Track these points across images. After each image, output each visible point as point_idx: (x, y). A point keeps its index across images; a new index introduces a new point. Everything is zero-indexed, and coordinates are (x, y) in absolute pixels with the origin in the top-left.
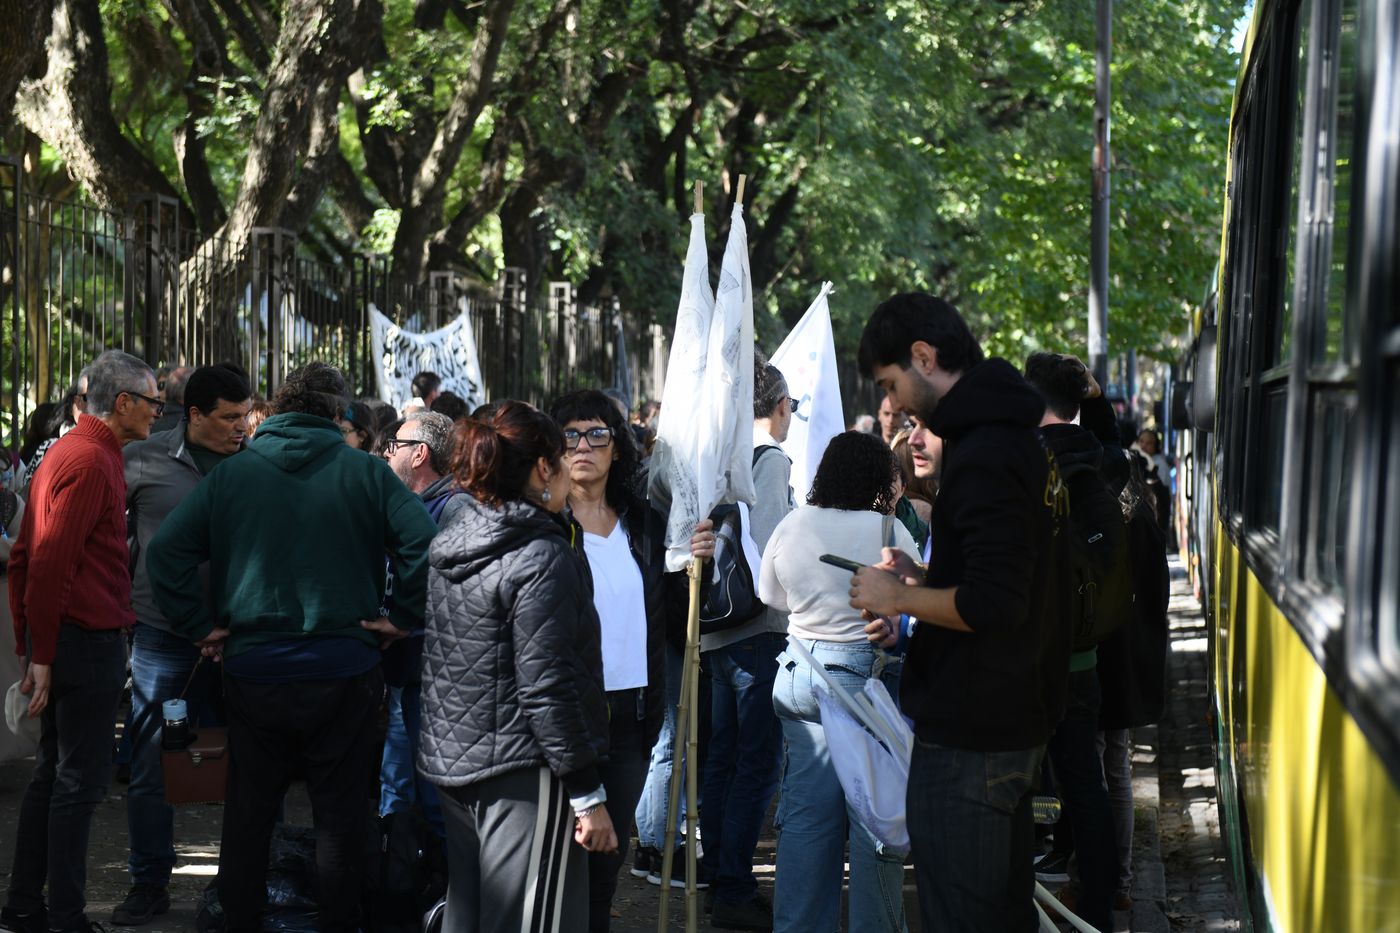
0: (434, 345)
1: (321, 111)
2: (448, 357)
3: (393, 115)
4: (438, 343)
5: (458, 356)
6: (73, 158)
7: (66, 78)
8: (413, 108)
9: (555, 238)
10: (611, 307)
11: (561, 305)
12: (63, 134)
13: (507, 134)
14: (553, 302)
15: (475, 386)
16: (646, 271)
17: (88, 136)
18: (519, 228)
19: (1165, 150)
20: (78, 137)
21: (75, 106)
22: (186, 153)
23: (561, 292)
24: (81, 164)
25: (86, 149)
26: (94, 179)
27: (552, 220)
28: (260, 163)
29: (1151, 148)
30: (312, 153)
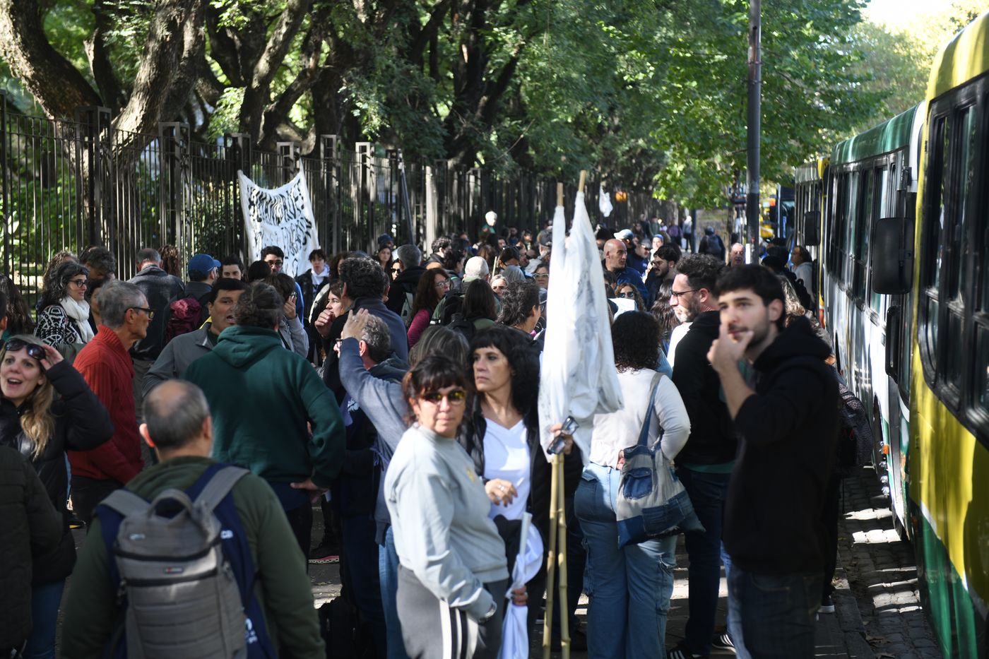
0: (282, 196)
1: (192, 25)
2: (291, 203)
3: (236, 19)
4: (285, 195)
5: (297, 202)
6: (14, 62)
7: (8, 4)
8: (250, 13)
9: (357, 108)
10: (397, 157)
11: (364, 158)
12: (7, 45)
13: (320, 34)
14: (359, 157)
15: (310, 223)
16: (413, 122)
17: (25, 46)
18: (326, 97)
19: (785, 35)
20: (17, 47)
21: (15, 24)
22: (95, 55)
23: (363, 149)
24: (20, 66)
25: (23, 55)
26: (30, 77)
27: (354, 95)
28: (151, 64)
29: (776, 34)
30: (185, 54)
